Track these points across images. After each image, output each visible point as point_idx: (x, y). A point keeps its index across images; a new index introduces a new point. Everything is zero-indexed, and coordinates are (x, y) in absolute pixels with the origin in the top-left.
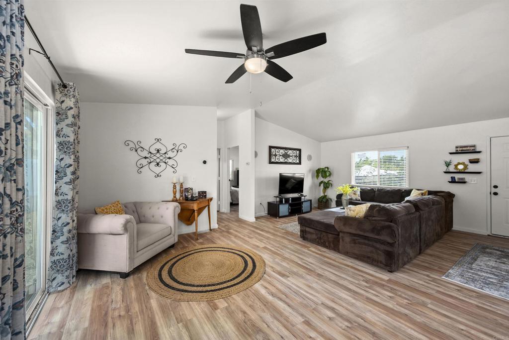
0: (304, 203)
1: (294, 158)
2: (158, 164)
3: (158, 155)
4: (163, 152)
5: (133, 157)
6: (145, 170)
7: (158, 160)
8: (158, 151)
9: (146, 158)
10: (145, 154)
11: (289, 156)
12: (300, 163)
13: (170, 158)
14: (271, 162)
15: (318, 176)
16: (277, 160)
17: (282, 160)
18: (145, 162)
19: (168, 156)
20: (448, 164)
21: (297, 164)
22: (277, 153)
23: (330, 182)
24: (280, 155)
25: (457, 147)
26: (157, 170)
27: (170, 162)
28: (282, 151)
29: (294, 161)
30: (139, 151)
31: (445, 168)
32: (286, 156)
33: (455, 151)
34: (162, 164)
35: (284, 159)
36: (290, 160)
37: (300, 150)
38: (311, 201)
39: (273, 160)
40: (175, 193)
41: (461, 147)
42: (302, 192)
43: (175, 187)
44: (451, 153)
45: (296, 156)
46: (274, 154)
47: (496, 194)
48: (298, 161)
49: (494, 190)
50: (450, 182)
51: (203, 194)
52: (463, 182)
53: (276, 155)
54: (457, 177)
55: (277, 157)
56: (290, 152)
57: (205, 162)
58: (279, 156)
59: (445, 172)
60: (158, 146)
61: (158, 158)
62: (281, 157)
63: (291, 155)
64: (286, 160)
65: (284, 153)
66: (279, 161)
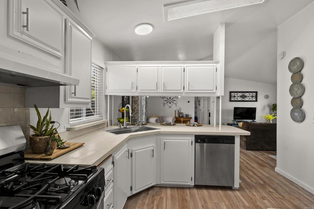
1: (251, 98)
2: (170, 103)
3: (170, 100)
4: (172, 98)
6: (166, 105)
7: (170, 102)
8: (170, 98)
9: (166, 101)
10: (166, 99)
11: (246, 97)
12: (256, 101)
13: (174, 101)
14: (231, 101)
16: (236, 100)
17: (240, 99)
18: (166, 102)
22: (235, 95)
26: (170, 105)
27: (175, 102)
29: (251, 100)
30: (164, 98)
32: (243, 97)
34: (172, 103)
35: (241, 98)
36: (246, 99)
37: (256, 93)
39: (232, 99)
40: (175, 114)
42: (255, 119)
43: (175, 112)
45: (252, 97)
48: (254, 100)
51: (187, 116)
53: (234, 97)
55: (235, 98)
56: (247, 94)
57: (189, 102)
58: (238, 97)
61: (169, 101)
62: (239, 97)
63: (247, 96)
64: (243, 99)
65: (241, 95)
66: (238, 100)
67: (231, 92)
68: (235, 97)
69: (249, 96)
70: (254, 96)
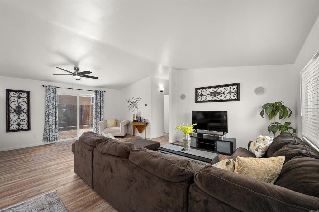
1: (228, 95)
4: (134, 102)
5: (128, 104)
6: (130, 109)
8: (133, 101)
10: (130, 103)
11: (219, 94)
12: (238, 100)
14: (197, 101)
16: (203, 99)
17: (209, 98)
18: (130, 106)
19: (135, 103)
21: (232, 100)
22: (203, 93)
26: (133, 109)
27: (136, 106)
28: (209, 91)
29: (227, 98)
32: (215, 94)
34: (134, 107)
35: (212, 97)
36: (219, 98)
37: (238, 85)
38: (231, 142)
39: (199, 99)
40: (134, 118)
43: (134, 116)
45: (230, 93)
46: (200, 94)
48: (234, 98)
51: (145, 120)
56: (220, 90)
57: (146, 105)
58: (206, 95)
60: (133, 100)
61: (133, 104)
63: (221, 92)
64: (214, 98)
65: (212, 91)
66: (206, 100)
67: (197, 89)
68: (203, 95)
69: (224, 93)
70: (233, 91)
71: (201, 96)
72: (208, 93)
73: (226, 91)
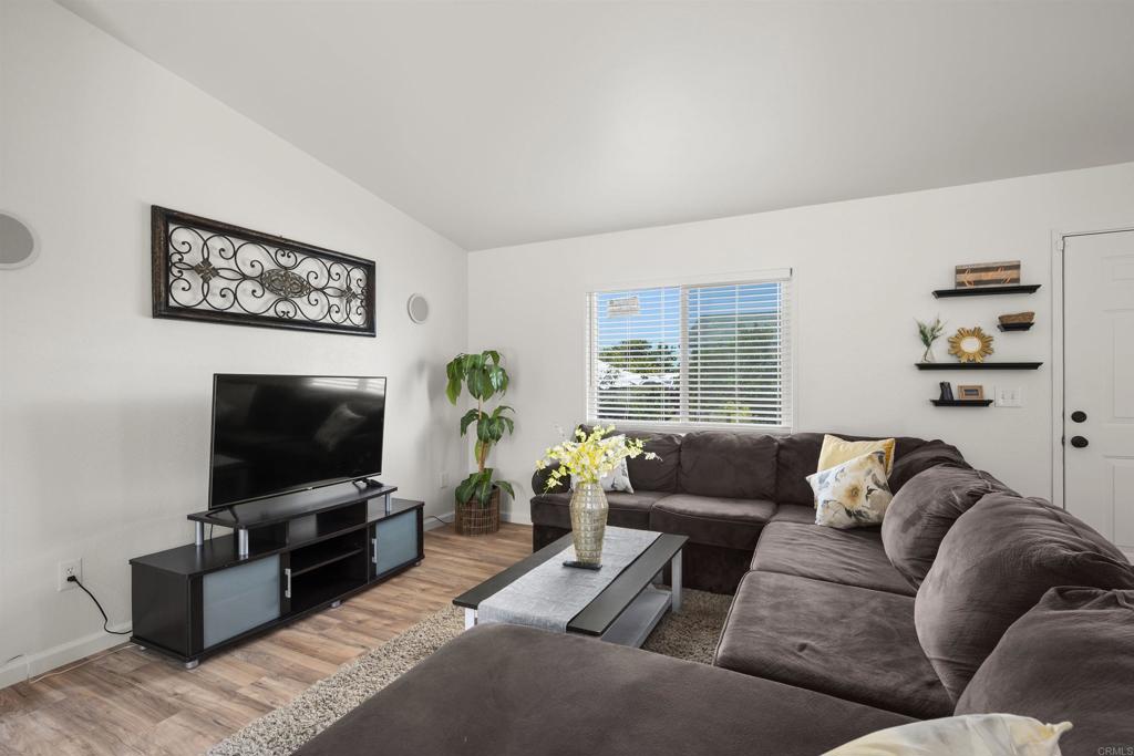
0: (380, 530)
1: (335, 302)
11: (303, 288)
12: (369, 329)
14: (164, 309)
15: (454, 390)
16: (218, 303)
17: (254, 301)
20: (927, 337)
21: (353, 330)
22: (216, 262)
23: (504, 414)
24: (245, 277)
25: (960, 271)
28: (254, 257)
29: (338, 318)
31: (918, 353)
32: (283, 283)
33: (951, 286)
35: (269, 297)
36: (308, 309)
37: (370, 268)
38: (419, 508)
39: (183, 297)
41: (974, 270)
42: (377, 469)
44: (940, 294)
45: (346, 294)
46: (194, 258)
47: (1080, 442)
48: (358, 320)
49: (1076, 429)
50: (937, 403)
52: (976, 401)
53: (206, 271)
54: (959, 381)
55: (217, 284)
56: (308, 267)
58: (233, 277)
59: (922, 367)
62: (248, 285)
63: (313, 282)
64: (282, 307)
65: (269, 266)
66: (236, 309)
67: (169, 218)
68: (215, 272)
69: (325, 291)
70: (353, 288)
71: (206, 280)
72: (248, 271)
73: (332, 283)
